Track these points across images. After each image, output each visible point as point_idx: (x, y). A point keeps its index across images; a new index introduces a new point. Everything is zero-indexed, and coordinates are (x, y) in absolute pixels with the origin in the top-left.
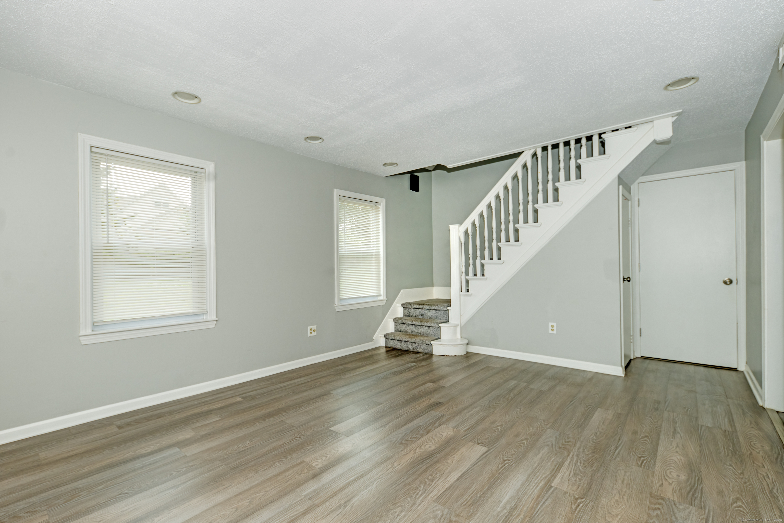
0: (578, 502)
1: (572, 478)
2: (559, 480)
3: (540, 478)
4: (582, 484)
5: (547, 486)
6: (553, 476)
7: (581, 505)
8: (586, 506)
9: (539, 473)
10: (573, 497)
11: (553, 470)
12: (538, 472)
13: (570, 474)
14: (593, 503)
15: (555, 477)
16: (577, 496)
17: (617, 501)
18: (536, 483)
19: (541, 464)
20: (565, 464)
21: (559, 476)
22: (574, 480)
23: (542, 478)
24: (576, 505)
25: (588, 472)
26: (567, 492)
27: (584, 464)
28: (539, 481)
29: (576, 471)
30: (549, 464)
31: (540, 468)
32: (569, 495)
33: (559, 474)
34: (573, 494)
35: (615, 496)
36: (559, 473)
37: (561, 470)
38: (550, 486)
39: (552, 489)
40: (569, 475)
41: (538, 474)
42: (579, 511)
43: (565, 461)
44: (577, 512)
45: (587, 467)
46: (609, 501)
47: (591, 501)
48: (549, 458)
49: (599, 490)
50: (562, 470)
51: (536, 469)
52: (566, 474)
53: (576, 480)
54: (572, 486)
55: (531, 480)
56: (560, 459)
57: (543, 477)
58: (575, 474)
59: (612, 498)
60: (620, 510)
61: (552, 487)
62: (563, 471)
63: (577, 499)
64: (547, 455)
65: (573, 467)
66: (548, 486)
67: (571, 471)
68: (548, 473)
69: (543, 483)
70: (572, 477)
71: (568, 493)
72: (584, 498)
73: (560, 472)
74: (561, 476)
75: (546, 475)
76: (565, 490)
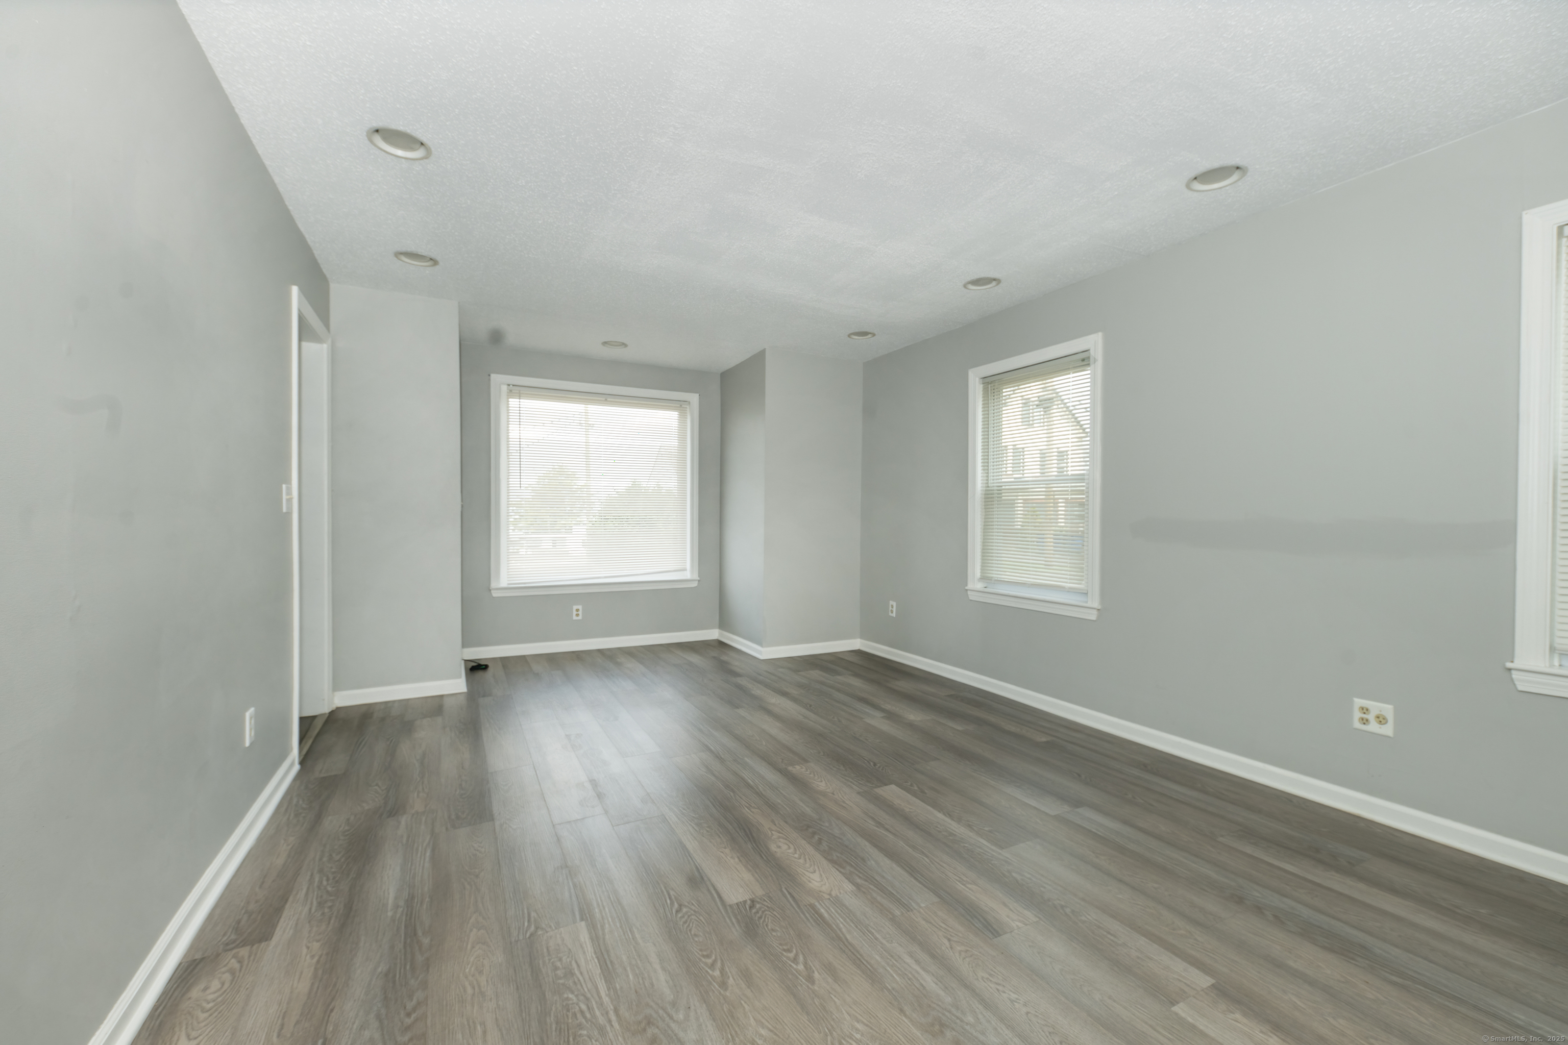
0: (533, 926)
1: (568, 960)
2: (583, 940)
3: (608, 920)
4: (547, 961)
5: (588, 915)
6: (596, 939)
7: (526, 924)
8: (519, 928)
9: (618, 926)
10: (544, 926)
11: (608, 951)
12: (621, 927)
13: (578, 966)
14: (513, 940)
15: (592, 939)
16: (540, 932)
17: (480, 972)
18: (604, 908)
19: (634, 947)
20: (603, 981)
21: (589, 949)
22: (564, 959)
23: (606, 921)
24: (532, 919)
25: (555, 998)
26: (556, 928)
27: (575, 1015)
28: (604, 914)
29: (575, 983)
30: (624, 958)
31: (627, 937)
32: (550, 927)
33: (593, 950)
34: (547, 932)
35: (487, 981)
36: (595, 953)
37: (596, 961)
38: (584, 917)
39: (578, 917)
40: (576, 962)
41: (618, 924)
42: (523, 914)
43: (609, 989)
44: (526, 911)
45: (565, 1012)
46: (492, 962)
47: (517, 941)
48: (637, 972)
49: (515, 970)
50: (595, 963)
51: (630, 930)
52: (583, 960)
53: (560, 960)
54: (558, 945)
55: (614, 907)
56: (621, 988)
57: (607, 926)
58: (572, 974)
59: (490, 972)
60: (472, 959)
61: (582, 919)
62: (593, 962)
63: (537, 928)
64: (646, 975)
65: (586, 990)
66: (587, 917)
67: (581, 973)
68: (607, 937)
69: (598, 915)
70: (570, 962)
71: (554, 928)
72: (529, 938)
73: (594, 956)
74: (586, 949)
75: (606, 931)
76: (562, 929)
